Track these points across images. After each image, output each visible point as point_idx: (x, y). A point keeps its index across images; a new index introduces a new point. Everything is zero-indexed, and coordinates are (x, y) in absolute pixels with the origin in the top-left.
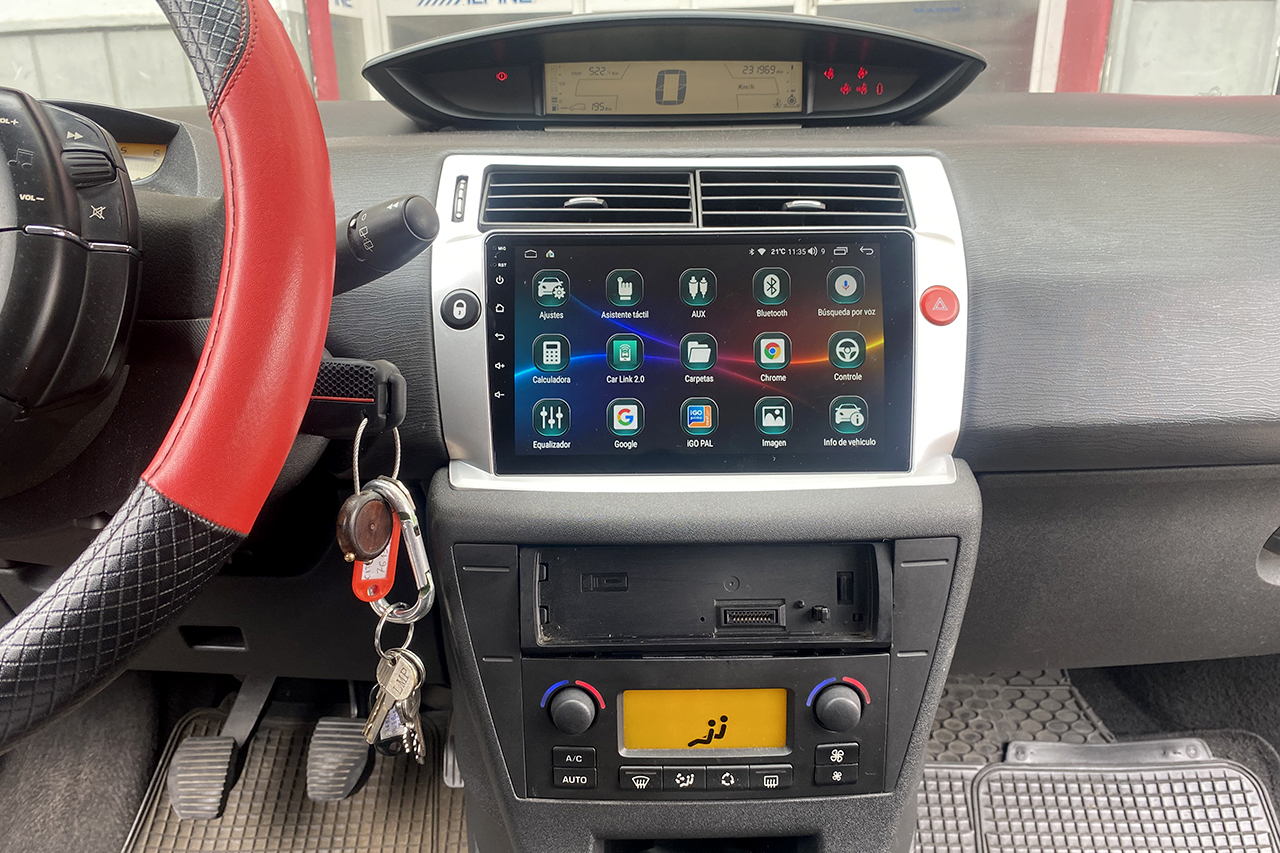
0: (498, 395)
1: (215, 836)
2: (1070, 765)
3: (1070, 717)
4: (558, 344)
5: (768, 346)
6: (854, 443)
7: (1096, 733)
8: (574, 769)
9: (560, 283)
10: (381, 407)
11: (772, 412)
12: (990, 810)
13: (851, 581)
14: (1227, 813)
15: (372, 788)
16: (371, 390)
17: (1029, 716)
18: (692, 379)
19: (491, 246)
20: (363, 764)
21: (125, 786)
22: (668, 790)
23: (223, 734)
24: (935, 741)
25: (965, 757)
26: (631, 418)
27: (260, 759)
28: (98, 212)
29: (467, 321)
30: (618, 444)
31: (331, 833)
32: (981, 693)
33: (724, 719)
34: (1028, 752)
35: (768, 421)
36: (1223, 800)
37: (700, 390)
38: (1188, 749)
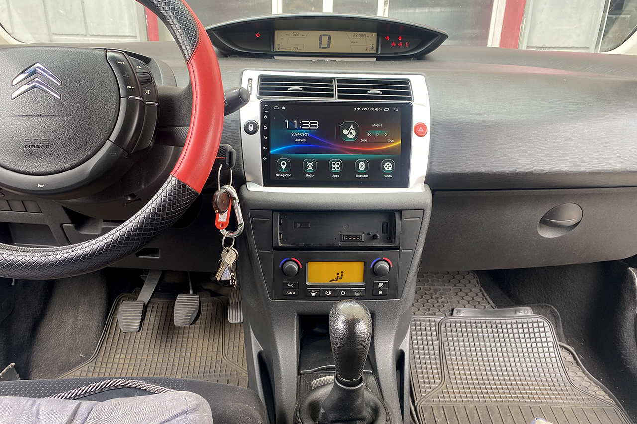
0: (264, 158)
1: (133, 343)
2: (478, 317)
3: (479, 299)
7: (490, 305)
8: (290, 289)
10: (227, 160)
12: (446, 333)
13: (387, 226)
14: (538, 335)
16: (224, 154)
17: (463, 299)
19: (262, 104)
20: (197, 312)
21: (96, 322)
22: (323, 297)
23: (138, 300)
24: (425, 307)
25: (436, 314)
27: (149, 314)
28: (148, 92)
29: (253, 132)
30: (307, 176)
32: (444, 290)
33: (342, 272)
34: (462, 312)
36: (536, 330)
38: (524, 311)
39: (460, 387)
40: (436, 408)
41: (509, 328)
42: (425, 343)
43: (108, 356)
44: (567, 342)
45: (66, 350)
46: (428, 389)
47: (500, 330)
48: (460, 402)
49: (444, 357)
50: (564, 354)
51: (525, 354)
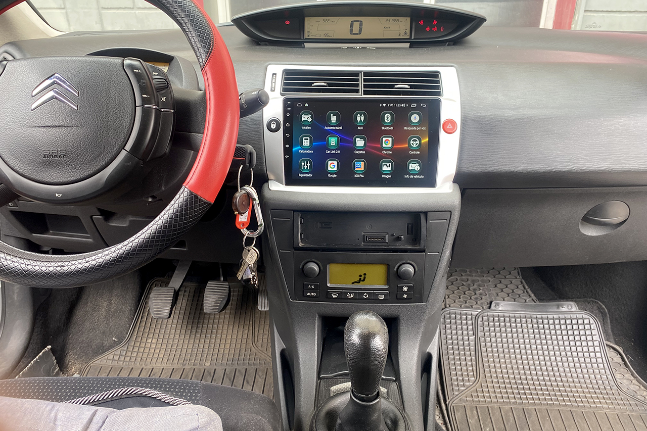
0: (287, 157)
1: (165, 328)
2: (518, 311)
3: (520, 292)
4: (309, 138)
5: (385, 141)
6: (415, 177)
7: (530, 299)
8: (311, 290)
9: (310, 116)
10: (247, 161)
11: (386, 165)
12: (482, 328)
13: (412, 227)
14: (582, 332)
15: (228, 311)
16: (244, 155)
17: (502, 291)
18: (357, 152)
19: (285, 101)
20: (226, 299)
21: (129, 306)
22: (345, 299)
23: (170, 285)
24: (461, 299)
25: (473, 307)
26: (335, 166)
27: (182, 299)
28: (164, 99)
29: (276, 130)
30: (329, 176)
31: (211, 328)
32: (483, 281)
33: (365, 274)
34: (500, 305)
35: (385, 168)
36: (581, 327)
37: (360, 156)
38: (568, 306)
39: (496, 387)
40: (469, 408)
41: (551, 324)
42: (460, 337)
43: (140, 340)
44: (615, 340)
45: (100, 333)
46: (462, 387)
47: (541, 326)
48: (495, 403)
49: (480, 354)
50: (611, 354)
51: (567, 353)
